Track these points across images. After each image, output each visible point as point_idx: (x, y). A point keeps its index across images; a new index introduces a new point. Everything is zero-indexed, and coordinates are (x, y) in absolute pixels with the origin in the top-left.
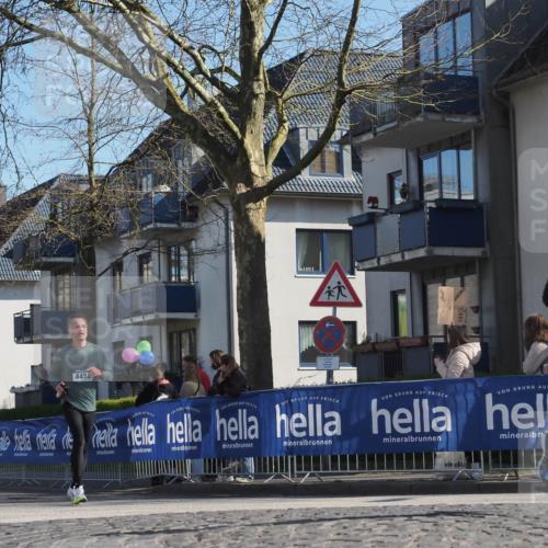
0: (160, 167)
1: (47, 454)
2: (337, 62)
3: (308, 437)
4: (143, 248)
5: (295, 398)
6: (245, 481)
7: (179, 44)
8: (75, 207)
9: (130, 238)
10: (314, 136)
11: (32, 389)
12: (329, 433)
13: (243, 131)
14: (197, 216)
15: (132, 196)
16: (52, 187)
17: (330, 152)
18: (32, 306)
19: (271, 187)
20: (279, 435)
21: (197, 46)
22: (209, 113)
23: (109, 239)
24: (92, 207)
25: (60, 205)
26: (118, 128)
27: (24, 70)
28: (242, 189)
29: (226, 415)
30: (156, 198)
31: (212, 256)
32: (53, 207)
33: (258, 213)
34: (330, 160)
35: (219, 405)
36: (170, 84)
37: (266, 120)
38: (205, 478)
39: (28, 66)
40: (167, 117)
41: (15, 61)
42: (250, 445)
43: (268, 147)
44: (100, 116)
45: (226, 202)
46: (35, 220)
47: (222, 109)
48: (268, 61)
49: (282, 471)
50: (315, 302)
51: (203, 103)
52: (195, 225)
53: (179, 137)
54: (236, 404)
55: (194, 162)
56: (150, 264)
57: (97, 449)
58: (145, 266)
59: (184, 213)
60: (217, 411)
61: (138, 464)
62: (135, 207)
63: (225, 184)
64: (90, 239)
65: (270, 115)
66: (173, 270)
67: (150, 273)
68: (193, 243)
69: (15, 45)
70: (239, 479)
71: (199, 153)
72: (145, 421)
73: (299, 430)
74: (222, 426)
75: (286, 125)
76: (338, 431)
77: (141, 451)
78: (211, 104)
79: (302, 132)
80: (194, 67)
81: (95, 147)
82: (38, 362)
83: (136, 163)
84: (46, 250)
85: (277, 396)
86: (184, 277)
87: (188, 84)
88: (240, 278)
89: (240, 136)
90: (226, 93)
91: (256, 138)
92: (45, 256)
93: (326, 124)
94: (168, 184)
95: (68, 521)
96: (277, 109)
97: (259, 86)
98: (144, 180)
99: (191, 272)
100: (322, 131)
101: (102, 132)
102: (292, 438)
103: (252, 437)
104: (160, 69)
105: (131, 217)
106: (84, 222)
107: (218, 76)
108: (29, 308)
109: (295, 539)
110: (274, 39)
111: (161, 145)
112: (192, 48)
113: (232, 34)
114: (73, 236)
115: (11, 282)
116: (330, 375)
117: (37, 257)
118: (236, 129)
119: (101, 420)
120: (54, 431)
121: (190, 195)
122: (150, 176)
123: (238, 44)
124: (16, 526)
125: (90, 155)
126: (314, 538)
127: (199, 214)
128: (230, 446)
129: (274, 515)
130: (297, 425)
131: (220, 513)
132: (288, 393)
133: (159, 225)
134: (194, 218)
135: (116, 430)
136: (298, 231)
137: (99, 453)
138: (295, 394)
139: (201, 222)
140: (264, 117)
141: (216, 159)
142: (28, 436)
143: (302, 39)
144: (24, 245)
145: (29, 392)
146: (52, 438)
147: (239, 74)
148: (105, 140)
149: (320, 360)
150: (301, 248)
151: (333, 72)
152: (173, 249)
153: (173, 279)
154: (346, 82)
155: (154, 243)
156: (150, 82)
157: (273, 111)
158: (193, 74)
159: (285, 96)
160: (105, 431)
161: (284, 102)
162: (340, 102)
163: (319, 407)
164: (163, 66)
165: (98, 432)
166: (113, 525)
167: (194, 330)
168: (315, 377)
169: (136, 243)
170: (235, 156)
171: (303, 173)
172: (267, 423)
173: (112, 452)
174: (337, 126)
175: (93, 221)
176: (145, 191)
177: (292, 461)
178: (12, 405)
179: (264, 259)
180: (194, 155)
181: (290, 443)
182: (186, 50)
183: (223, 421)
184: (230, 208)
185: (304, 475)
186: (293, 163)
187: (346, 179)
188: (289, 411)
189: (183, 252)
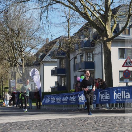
0: (86, 34)
1: (59, 103)
2: (128, 7)
3: (122, 99)
4: (81, 53)
5: (118, 89)
6: (106, 109)
7: (90, 4)
8: (65, 44)
9: (78, 51)
10: (123, 26)
11: (55, 87)
12: (127, 98)
13: (106, 25)
14: (94, 45)
15: (79, 41)
16: (60, 39)
17: (127, 29)
18: (55, 67)
19: (112, 38)
20: (114, 98)
21: (94, 4)
22: (97, 20)
23: (73, 51)
24: (69, 44)
25: (61, 43)
26: (75, 24)
27: (53, 11)
28: (105, 39)
29: (102, 93)
30: (84, 41)
31: (98, 55)
32: (60, 43)
33: (109, 45)
34: (127, 31)
35: (100, 91)
36: (88, 13)
37: (111, 22)
38: (97, 108)
39: (54, 10)
40: (87, 21)
41: (51, 9)
42: (108, 101)
43: (112, 28)
44: (71, 22)
45: (102, 42)
46: (56, 47)
47: (100, 19)
48: (112, 8)
49: (115, 107)
50: (123, 66)
51: (96, 18)
52: (94, 48)
53: (90, 26)
54: (104, 91)
55: (94, 32)
56: (83, 57)
57: (71, 101)
58: (82, 58)
59: (91, 44)
60: (100, 93)
61: (80, 105)
62: (80, 43)
63: (101, 38)
64: (69, 51)
65: (112, 21)
66: (89, 58)
67: (83, 59)
68: (94, 52)
69: (51, 5)
70: (105, 109)
71: (95, 30)
72: (82, 95)
73: (119, 97)
74: (101, 96)
75: (116, 23)
76: (129, 97)
77: (81, 102)
78: (98, 18)
79: (120, 25)
80: (93, 9)
81: (70, 29)
82: (57, 81)
83: (80, 33)
84: (58, 54)
85: (114, 89)
86: (91, 60)
87: (92, 13)
88: (105, 60)
89: (105, 26)
90: (102, 15)
91: (109, 27)
92: (58, 55)
93: (126, 23)
94: (87, 38)
95: (64, 119)
96: (114, 19)
97: (109, 14)
98: (82, 37)
99: (93, 59)
100: (125, 24)
101: (72, 25)
102: (118, 99)
103: (108, 99)
104: (85, 10)
105: (79, 46)
106: (67, 47)
107: (99, 11)
108: (54, 68)
109: (118, 123)
110: (113, 2)
111: (86, 28)
112: (93, 5)
113: (103, 1)
114: (65, 51)
115: (50, 61)
116: (127, 84)
117: (56, 56)
118: (104, 24)
119: (72, 94)
120: (60, 97)
121: (93, 40)
122: (83, 36)
123: (104, 3)
124: (52, 120)
125: (69, 31)
126: (123, 123)
127: (95, 45)
128: (103, 101)
129: (113, 117)
130: (119, 96)
131: (100, 117)
132: (117, 88)
133: (85, 48)
134: (94, 46)
135: (75, 97)
136: (119, 49)
137: (71, 102)
138: (118, 88)
139: (95, 47)
140: (111, 21)
141: (99, 32)
142: (54, 98)
143: (120, 2)
144: (53, 53)
145: (54, 88)
146: (60, 99)
147: (105, 11)
148: (72, 27)
149: (125, 80)
150: (120, 53)
151: (128, 10)
152: (89, 53)
153: (89, 61)
154: (131, 12)
155: (84, 52)
156: (83, 13)
157: (113, 20)
158: (93, 11)
159: (116, 16)
160: (72, 97)
161: (115, 17)
162: (129, 17)
163: (124, 91)
164: (86, 9)
165: (71, 97)
166: (74, 119)
167: (94, 73)
168: (123, 84)
169: (80, 52)
170: (104, 31)
171: (120, 35)
172: (112, 95)
173: (74, 102)
174: (129, 23)
175: (69, 47)
176: (82, 39)
177: (118, 105)
178: (50, 91)
179: (111, 56)
180: (94, 31)
181: (117, 100)
182: (92, 5)
183: (101, 95)
184: (102, 44)
185: (120, 108)
186: (118, 32)
187: (131, 36)
188: (117, 92)
189: (91, 54)
